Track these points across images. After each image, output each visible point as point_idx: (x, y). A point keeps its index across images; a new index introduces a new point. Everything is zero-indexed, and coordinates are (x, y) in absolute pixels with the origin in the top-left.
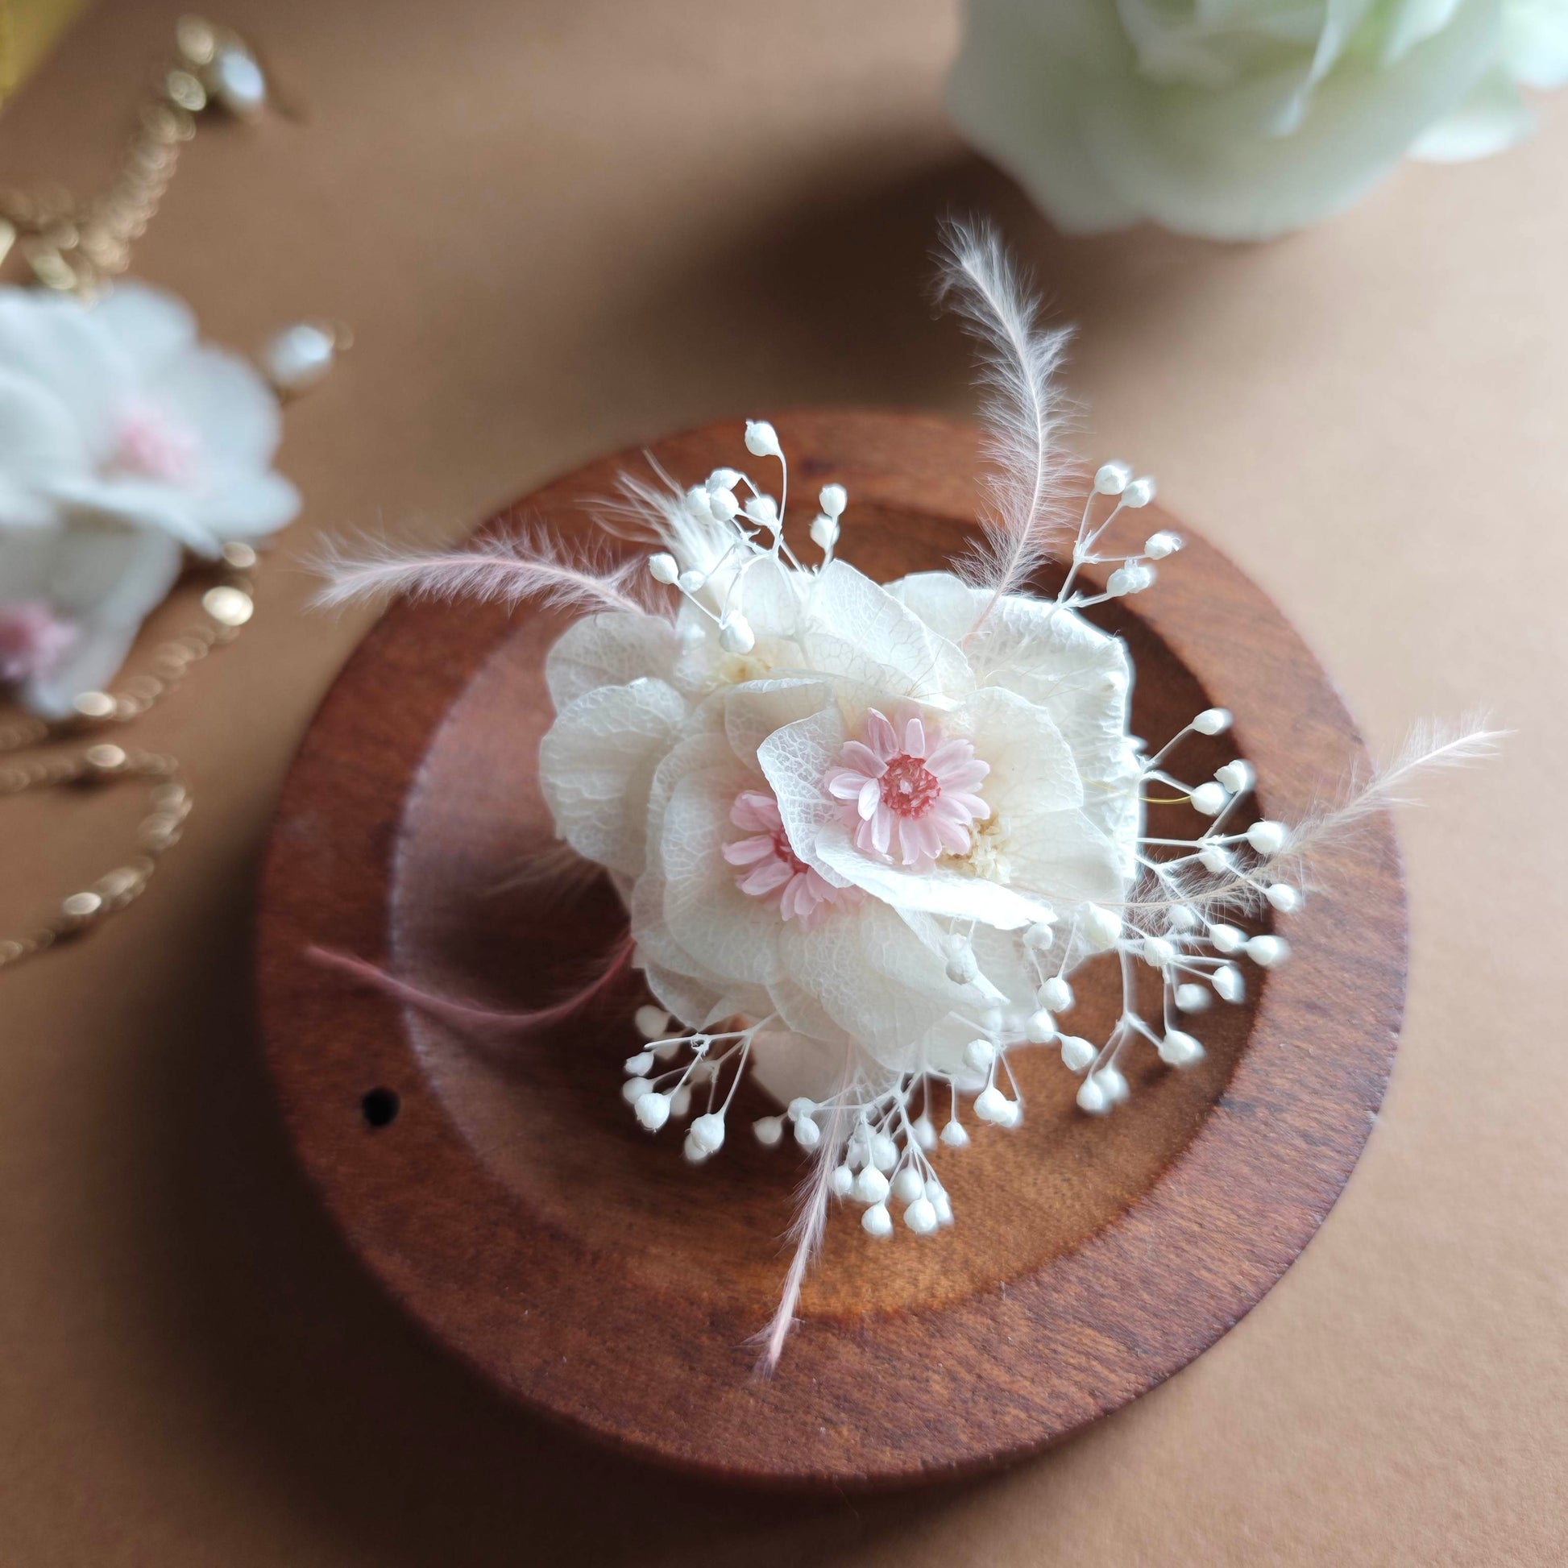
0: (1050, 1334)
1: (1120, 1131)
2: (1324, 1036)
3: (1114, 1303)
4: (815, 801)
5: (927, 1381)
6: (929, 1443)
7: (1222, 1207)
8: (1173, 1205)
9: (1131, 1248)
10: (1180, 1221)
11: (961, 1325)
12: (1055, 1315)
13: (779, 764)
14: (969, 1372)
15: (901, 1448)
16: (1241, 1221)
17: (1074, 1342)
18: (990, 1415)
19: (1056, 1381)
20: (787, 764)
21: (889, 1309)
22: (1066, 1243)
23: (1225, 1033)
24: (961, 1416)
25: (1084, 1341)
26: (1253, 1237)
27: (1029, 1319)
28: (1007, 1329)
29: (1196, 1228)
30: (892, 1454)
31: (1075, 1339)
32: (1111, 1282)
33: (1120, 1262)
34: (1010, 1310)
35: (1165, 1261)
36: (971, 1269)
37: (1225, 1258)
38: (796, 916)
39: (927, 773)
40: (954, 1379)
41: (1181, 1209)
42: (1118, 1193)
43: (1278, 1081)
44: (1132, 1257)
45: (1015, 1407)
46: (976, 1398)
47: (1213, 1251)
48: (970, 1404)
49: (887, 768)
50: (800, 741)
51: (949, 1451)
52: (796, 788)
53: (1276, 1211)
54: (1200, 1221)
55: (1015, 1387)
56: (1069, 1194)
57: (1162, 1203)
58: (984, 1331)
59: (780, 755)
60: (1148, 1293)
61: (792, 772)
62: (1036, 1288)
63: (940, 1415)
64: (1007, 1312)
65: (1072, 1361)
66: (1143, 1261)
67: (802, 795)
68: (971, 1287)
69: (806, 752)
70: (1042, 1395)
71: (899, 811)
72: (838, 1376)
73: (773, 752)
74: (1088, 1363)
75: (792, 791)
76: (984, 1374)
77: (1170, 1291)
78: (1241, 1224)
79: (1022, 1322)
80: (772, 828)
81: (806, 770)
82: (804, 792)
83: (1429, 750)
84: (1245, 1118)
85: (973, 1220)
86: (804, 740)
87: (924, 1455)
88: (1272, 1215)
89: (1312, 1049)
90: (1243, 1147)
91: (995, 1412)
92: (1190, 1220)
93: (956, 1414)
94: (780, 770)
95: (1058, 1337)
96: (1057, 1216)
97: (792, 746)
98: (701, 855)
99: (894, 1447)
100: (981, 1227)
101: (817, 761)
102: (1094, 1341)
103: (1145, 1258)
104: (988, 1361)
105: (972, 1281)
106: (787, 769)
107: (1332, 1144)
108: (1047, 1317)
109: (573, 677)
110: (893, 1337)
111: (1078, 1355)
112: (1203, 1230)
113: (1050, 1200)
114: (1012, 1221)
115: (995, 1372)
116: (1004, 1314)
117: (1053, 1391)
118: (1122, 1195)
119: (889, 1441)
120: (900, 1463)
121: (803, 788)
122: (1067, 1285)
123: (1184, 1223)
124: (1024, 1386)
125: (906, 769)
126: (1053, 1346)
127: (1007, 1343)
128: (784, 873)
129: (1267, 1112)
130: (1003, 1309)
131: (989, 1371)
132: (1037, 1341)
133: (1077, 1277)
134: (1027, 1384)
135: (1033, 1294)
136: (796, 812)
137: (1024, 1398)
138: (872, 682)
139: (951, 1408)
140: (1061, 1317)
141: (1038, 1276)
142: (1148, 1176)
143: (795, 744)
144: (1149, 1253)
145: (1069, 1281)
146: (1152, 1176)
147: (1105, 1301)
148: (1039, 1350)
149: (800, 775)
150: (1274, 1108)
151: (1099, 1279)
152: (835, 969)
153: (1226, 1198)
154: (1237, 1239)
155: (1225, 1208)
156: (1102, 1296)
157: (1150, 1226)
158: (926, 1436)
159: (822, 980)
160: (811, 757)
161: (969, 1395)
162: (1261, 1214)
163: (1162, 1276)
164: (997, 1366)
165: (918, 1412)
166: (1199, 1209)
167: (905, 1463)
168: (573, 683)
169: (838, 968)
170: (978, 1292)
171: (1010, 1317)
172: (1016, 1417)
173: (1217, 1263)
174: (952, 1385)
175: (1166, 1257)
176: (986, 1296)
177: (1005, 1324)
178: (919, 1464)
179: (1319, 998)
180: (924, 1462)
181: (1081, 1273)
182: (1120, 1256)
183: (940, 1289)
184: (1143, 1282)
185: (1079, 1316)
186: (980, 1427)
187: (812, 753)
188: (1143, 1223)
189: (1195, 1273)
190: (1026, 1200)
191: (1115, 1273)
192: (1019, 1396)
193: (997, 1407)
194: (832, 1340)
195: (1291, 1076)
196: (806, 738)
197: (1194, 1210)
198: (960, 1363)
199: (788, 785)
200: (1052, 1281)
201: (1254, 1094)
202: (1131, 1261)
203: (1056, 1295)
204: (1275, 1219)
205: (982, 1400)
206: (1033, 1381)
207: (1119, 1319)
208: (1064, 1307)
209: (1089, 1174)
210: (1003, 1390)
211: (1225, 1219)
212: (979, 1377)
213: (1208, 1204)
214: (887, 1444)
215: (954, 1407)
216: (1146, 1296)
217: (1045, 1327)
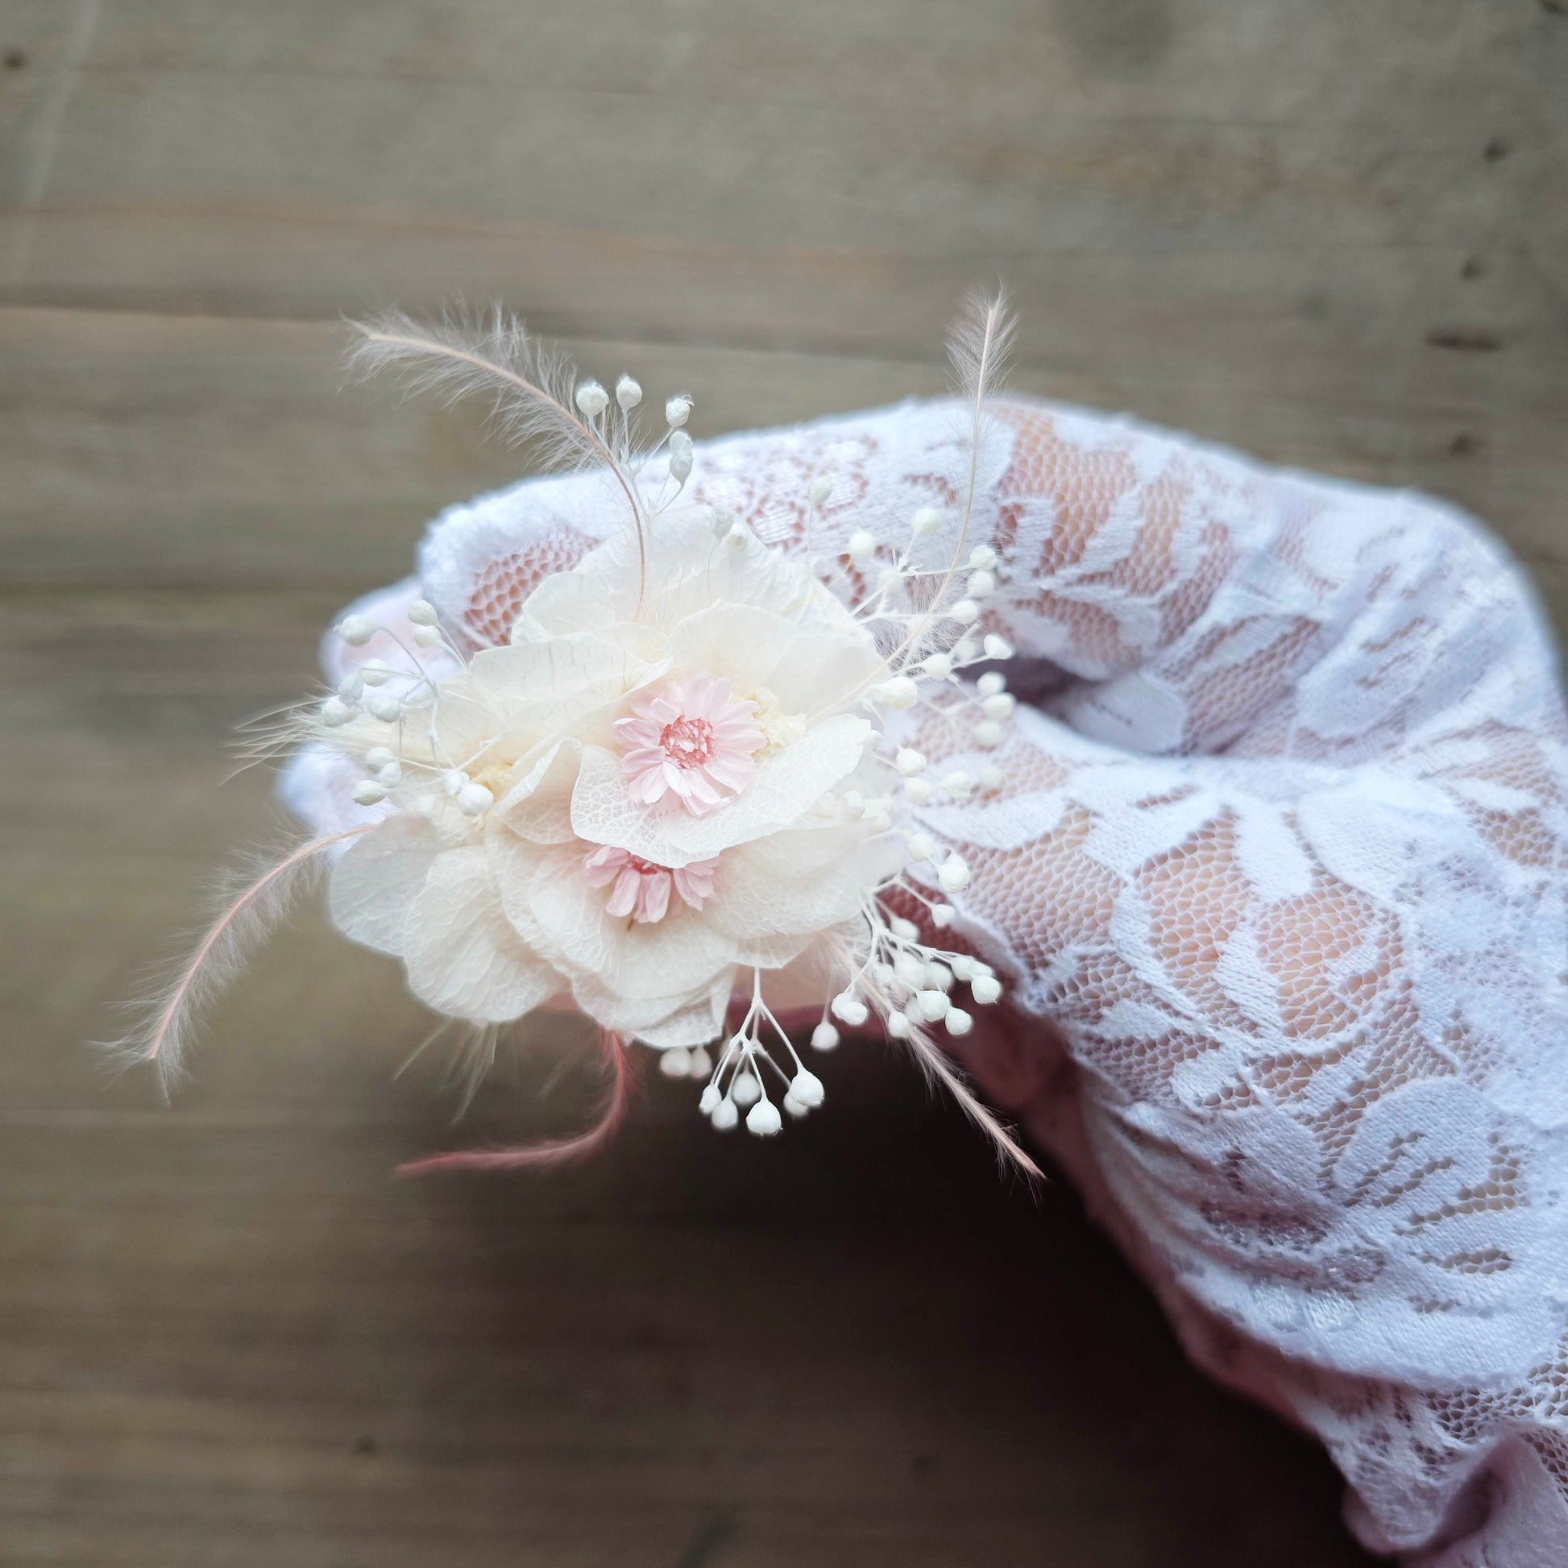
4: (641, 819)
20: (600, 818)
38: (705, 900)
39: (692, 722)
49: (663, 746)
50: (590, 795)
52: (623, 826)
59: (590, 818)
61: (608, 819)
69: (602, 797)
71: (698, 763)
73: (584, 822)
80: (623, 862)
81: (615, 808)
82: (630, 822)
94: (601, 827)
97: (589, 804)
98: (599, 930)
101: (614, 794)
106: (604, 822)
109: (372, 918)
121: (626, 820)
125: (674, 734)
128: (662, 880)
143: (590, 800)
149: (615, 815)
152: (766, 902)
159: (766, 919)
160: (608, 797)
168: (376, 922)
169: (767, 900)
187: (606, 793)
196: (591, 788)
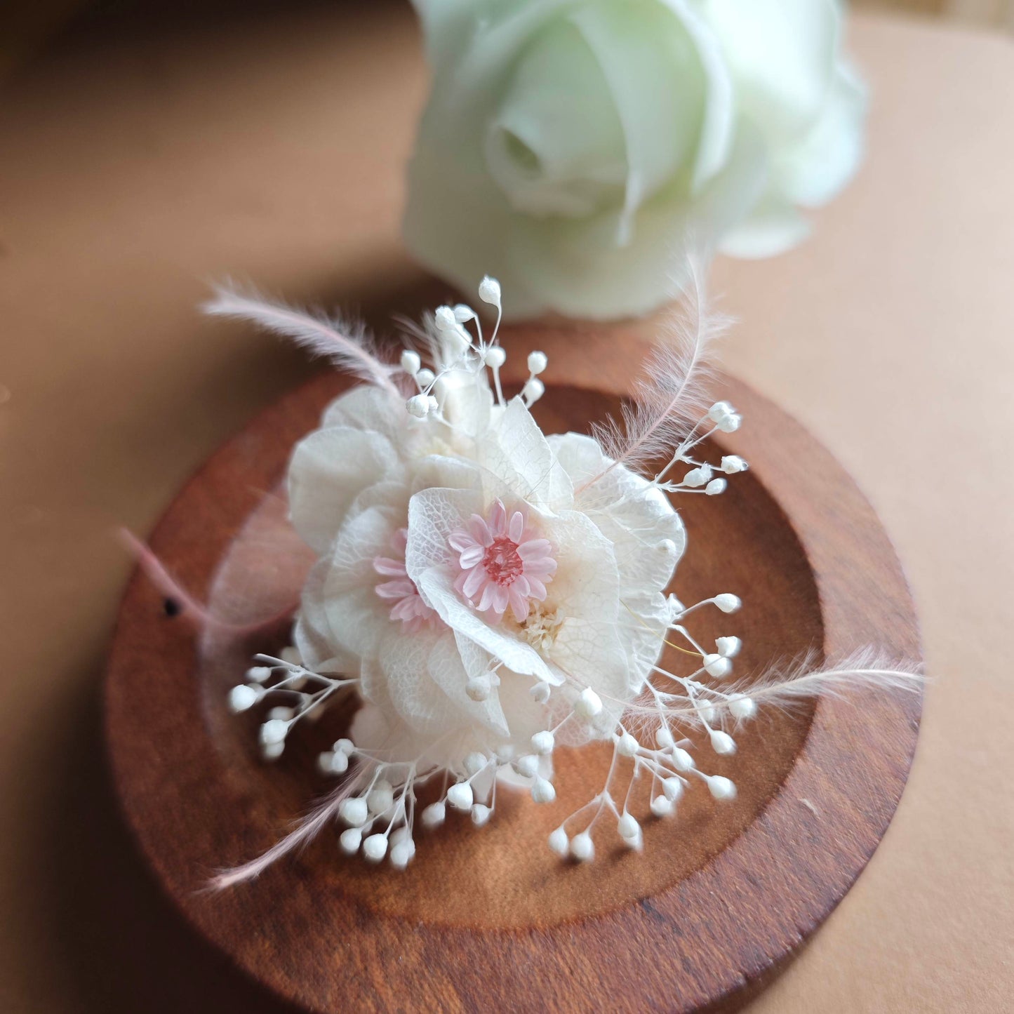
0: (426, 973)
1: (572, 883)
2: (747, 906)
3: (480, 982)
4: (439, 546)
5: (335, 949)
6: (307, 985)
7: (594, 970)
8: (563, 947)
9: (516, 956)
10: (559, 959)
11: (379, 930)
12: (438, 964)
13: (425, 511)
14: (362, 961)
15: (290, 977)
16: (600, 987)
17: (437, 988)
18: (355, 996)
19: (408, 1005)
20: (431, 513)
21: (346, 891)
22: (479, 925)
23: (681, 863)
24: (338, 985)
25: (444, 992)
26: (601, 1002)
27: (421, 955)
28: (403, 952)
29: (567, 971)
30: (282, 978)
31: (439, 987)
32: (488, 968)
33: (502, 959)
34: (414, 941)
35: (532, 979)
36: (413, 902)
37: (571, 1003)
39: (518, 557)
40: (350, 959)
41: (567, 953)
42: (536, 917)
43: (693, 915)
44: (512, 962)
45: (373, 1002)
46: (354, 980)
47: (567, 994)
48: (348, 981)
49: (494, 542)
50: (445, 502)
51: (315, 999)
52: (430, 531)
53: (629, 997)
54: (572, 968)
55: (382, 990)
56: (509, 899)
57: (557, 941)
58: (389, 943)
59: (428, 505)
60: (506, 991)
61: (432, 520)
62: (439, 939)
63: (326, 974)
64: (411, 941)
65: (427, 998)
66: (518, 969)
67: (432, 538)
68: (402, 912)
69: (447, 511)
70: (394, 1006)
72: (288, 910)
73: (424, 501)
74: (437, 1007)
75: (426, 531)
76: (369, 969)
77: (520, 999)
78: (598, 989)
79: (416, 954)
81: (441, 523)
82: (435, 537)
83: (867, 666)
84: (653, 924)
85: (443, 877)
86: (449, 503)
87: (300, 991)
88: (624, 998)
89: (731, 908)
90: (637, 941)
91: (359, 996)
92: (567, 963)
93: (335, 980)
94: (424, 515)
95: (430, 979)
96: (490, 907)
97: (439, 503)
99: (287, 974)
100: (443, 884)
101: (452, 521)
102: (450, 997)
103: (520, 968)
104: (378, 963)
105: (407, 909)
106: (429, 516)
107: (699, 978)
108: (433, 962)
110: (335, 909)
111: (433, 998)
112: (571, 977)
113: (496, 896)
114: (464, 893)
115: (377, 973)
116: (408, 941)
117: (402, 1008)
118: (537, 920)
119: (286, 968)
120: (283, 986)
121: (435, 534)
122: (459, 950)
123: (562, 963)
124: (388, 994)
126: (422, 981)
127: (397, 960)
129: (670, 930)
130: (411, 938)
131: (374, 969)
132: (416, 972)
133: (469, 950)
134: (390, 993)
135: (435, 941)
136: (422, 546)
137: (382, 1000)
138: (507, 482)
139: (335, 975)
140: (440, 967)
141: (446, 934)
142: (561, 919)
143: (442, 503)
144: (525, 966)
145: (463, 949)
146: (564, 920)
147: (475, 976)
148: (413, 978)
149: (436, 525)
150: (677, 929)
151: (481, 960)
153: (601, 966)
154: (589, 996)
155: (596, 972)
156: (476, 972)
157: (538, 949)
158: (309, 980)
160: (449, 517)
161: (351, 974)
162: (617, 992)
163: (522, 987)
164: (381, 968)
165: (316, 964)
166: (578, 961)
167: (285, 987)
169: (409, 663)
170: (404, 918)
171: (411, 946)
172: (369, 1008)
173: (564, 1003)
174: (346, 962)
175: (533, 976)
176: (406, 923)
177: (405, 948)
178: (293, 994)
179: (761, 879)
180: (296, 995)
181: (473, 950)
182: (505, 956)
183: (385, 901)
184: (508, 981)
185: (452, 975)
186: (343, 999)
187: (451, 514)
188: (535, 946)
189: (545, 999)
190: (482, 886)
191: (494, 964)
192: (380, 996)
193: (363, 995)
194: (301, 887)
195: (703, 916)
196: (451, 503)
197: (575, 960)
198: (361, 952)
199: (425, 526)
200: (452, 942)
201: (670, 913)
202: (510, 963)
203: (448, 952)
204: (623, 1002)
205: (357, 983)
206: (394, 995)
207: (476, 995)
208: (447, 962)
209: (531, 895)
210: (373, 986)
211: (590, 979)
212: (366, 969)
213: (587, 962)
214: (284, 969)
215: (338, 976)
216: (503, 992)
217: (426, 967)
